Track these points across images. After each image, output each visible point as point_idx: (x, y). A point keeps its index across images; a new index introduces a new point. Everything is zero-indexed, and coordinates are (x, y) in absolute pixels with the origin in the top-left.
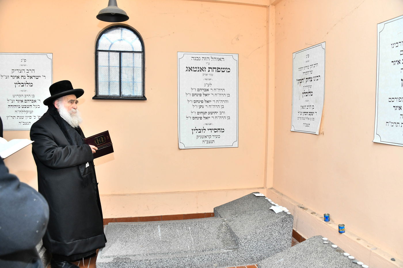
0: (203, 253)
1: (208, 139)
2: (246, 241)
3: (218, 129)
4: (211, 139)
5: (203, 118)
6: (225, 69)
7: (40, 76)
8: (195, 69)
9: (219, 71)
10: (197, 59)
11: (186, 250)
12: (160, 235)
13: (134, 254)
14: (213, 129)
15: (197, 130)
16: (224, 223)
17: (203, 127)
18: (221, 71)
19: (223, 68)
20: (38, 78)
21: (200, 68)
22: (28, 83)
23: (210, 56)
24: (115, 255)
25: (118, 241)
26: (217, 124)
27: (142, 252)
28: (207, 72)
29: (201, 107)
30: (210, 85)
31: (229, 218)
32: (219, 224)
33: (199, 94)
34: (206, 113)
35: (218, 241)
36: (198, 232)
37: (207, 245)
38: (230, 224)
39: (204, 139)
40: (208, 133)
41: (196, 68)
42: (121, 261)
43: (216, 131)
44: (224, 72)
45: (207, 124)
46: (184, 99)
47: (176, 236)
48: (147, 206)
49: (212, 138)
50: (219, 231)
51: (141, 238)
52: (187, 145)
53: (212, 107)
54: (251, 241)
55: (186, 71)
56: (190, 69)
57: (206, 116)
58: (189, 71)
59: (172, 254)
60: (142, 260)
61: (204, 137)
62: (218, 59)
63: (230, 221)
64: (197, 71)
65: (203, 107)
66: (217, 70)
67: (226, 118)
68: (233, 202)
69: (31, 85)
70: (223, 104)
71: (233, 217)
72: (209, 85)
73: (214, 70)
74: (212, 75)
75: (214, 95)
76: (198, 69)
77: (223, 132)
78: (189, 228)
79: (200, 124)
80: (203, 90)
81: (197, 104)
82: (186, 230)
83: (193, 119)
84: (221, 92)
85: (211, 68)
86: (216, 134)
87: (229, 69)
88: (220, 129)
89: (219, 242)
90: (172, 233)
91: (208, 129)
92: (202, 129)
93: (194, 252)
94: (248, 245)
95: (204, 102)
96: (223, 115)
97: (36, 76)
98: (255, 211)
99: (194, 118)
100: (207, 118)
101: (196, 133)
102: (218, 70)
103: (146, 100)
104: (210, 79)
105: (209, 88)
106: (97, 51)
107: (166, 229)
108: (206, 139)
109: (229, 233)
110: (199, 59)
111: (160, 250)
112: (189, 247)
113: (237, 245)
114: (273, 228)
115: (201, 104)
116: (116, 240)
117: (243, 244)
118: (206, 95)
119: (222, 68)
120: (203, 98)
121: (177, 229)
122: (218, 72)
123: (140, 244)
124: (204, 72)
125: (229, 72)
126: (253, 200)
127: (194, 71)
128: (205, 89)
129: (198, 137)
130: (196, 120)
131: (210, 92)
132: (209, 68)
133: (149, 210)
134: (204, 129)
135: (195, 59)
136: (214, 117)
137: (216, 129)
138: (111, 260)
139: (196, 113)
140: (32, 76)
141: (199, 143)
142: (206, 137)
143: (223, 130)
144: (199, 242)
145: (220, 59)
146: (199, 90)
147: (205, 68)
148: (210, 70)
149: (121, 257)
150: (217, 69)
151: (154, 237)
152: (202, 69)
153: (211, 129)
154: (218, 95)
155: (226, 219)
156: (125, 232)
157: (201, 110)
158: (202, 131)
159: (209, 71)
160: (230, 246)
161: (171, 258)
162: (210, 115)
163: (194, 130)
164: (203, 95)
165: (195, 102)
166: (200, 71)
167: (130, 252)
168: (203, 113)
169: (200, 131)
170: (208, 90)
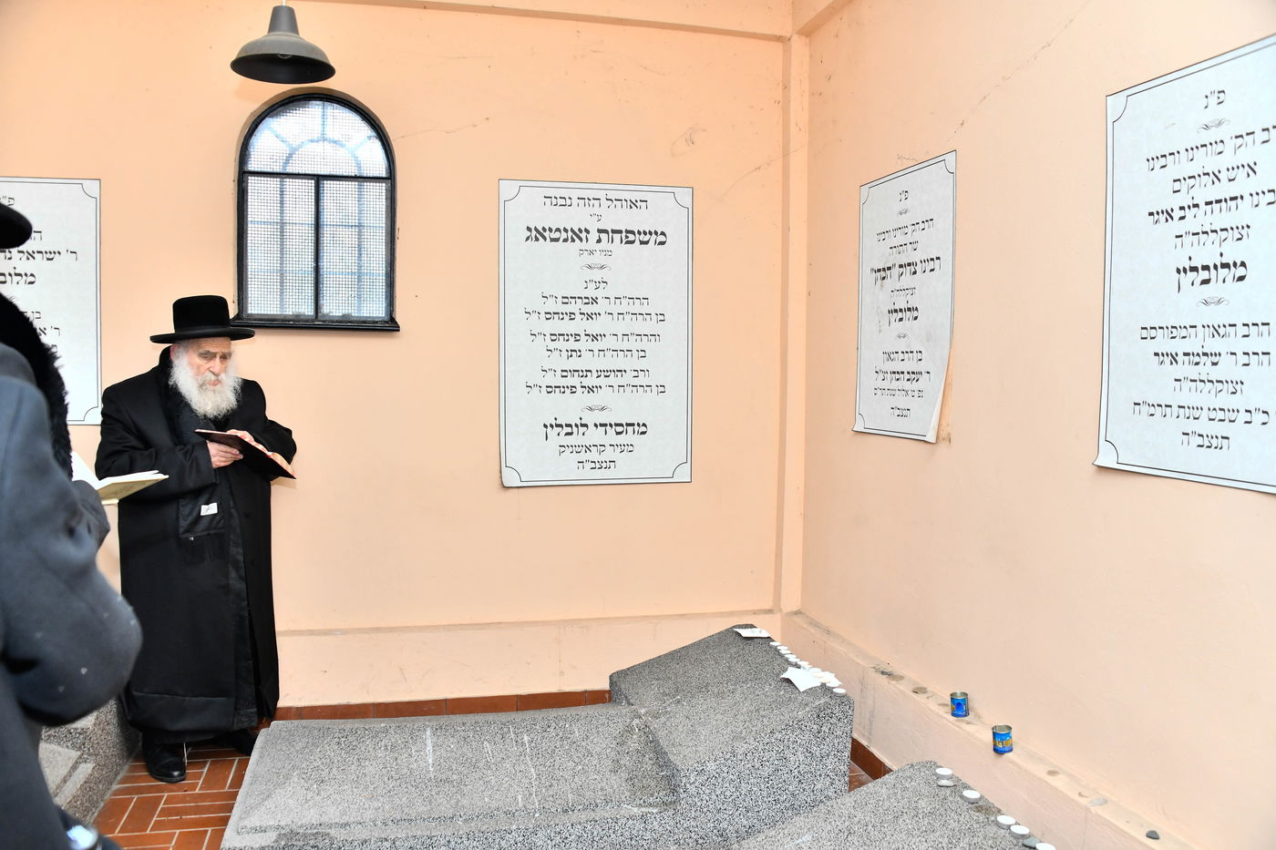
0: (565, 818)
1: (594, 455)
2: (701, 779)
3: (628, 425)
4: (603, 457)
5: (579, 390)
6: (650, 233)
7: (59, 253)
8: (556, 235)
9: (632, 242)
11: (510, 809)
12: (430, 761)
13: (342, 821)
14: (611, 425)
15: (561, 426)
16: (636, 721)
17: (581, 419)
18: (637, 242)
19: (645, 233)
20: (52, 259)
21: (572, 230)
22: (20, 275)
23: (601, 195)
24: (282, 824)
25: (296, 780)
26: (621, 410)
27: (369, 815)
28: (592, 244)
29: (574, 353)
30: (603, 285)
31: (655, 705)
32: (620, 725)
33: (566, 314)
34: (589, 374)
35: (614, 780)
36: (553, 751)
37: (578, 792)
38: (655, 725)
39: (583, 456)
40: (595, 436)
41: (558, 230)
42: (301, 843)
43: (619, 429)
44: (647, 243)
45: (591, 409)
46: (517, 328)
47: (481, 765)
48: (401, 670)
49: (609, 454)
50: (619, 749)
51: (370, 768)
52: (529, 475)
53: (609, 354)
54: (720, 780)
55: (527, 239)
56: (539, 234)
57: (589, 381)
58: (537, 239)
59: (466, 821)
60: (370, 840)
61: (583, 451)
62: (629, 202)
63: (657, 716)
64: (561, 240)
65: (579, 354)
66: (624, 238)
67: (654, 388)
68: (672, 655)
69: (31, 279)
70: (644, 344)
71: (668, 702)
72: (598, 284)
73: (617, 237)
74: (608, 253)
75: (615, 316)
76: (564, 235)
77: (644, 433)
78: (526, 738)
79: (570, 408)
80: (579, 301)
81: (561, 344)
82: (514, 743)
83: (548, 392)
84: (637, 308)
85: (606, 232)
86: (621, 439)
87: (663, 233)
88: (633, 425)
89: (616, 783)
90: (470, 755)
91: (596, 425)
92: (576, 426)
93: (537, 815)
94: (707, 791)
95: (583, 338)
96: (642, 380)
97: (46, 253)
98: (735, 684)
99: (549, 390)
100: (591, 389)
101: (557, 438)
102: (628, 236)
103: (399, 331)
104: (602, 267)
105: (600, 294)
106: (243, 175)
107: (452, 740)
108: (589, 456)
109: (651, 755)
110: (569, 202)
111: (429, 807)
112: (520, 797)
113: (674, 791)
114: (787, 737)
115: (572, 345)
116: (288, 777)
117: (692, 789)
118: (590, 316)
119: (639, 233)
120: (578, 326)
121: (485, 743)
122: (627, 243)
123: (366, 787)
124: (584, 245)
125: (662, 243)
126: (733, 650)
127: (553, 240)
128: (588, 298)
129: (563, 449)
130: (557, 395)
131: (601, 307)
132: (600, 231)
133: (405, 679)
134: (582, 425)
135: (554, 201)
136: (616, 388)
137: (621, 425)
138: (269, 839)
139: (559, 373)
140: (34, 252)
141: (568, 468)
142: (588, 448)
143: (643, 429)
144: (554, 783)
145: (633, 204)
146: (566, 300)
147: (587, 231)
148: (604, 236)
149: (301, 831)
150: (624, 234)
151: (411, 766)
152: (577, 235)
153: (605, 425)
154: (628, 317)
155: (643, 711)
156: (318, 750)
157: (574, 363)
158: (575, 429)
159: (599, 241)
160: (652, 795)
161: (461, 832)
162: (602, 381)
163: (552, 426)
164: (578, 317)
165: (554, 338)
166: (570, 240)
167: (333, 814)
168: (581, 374)
169: (569, 430)
170: (595, 300)
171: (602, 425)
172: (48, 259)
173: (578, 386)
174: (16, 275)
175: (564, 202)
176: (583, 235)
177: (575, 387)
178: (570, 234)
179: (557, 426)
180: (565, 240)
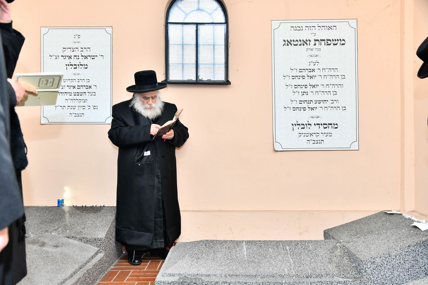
0: (307, 280)
1: (314, 137)
2: (373, 266)
3: (329, 124)
4: (318, 138)
5: (307, 109)
6: (338, 40)
7: (97, 56)
8: (296, 43)
9: (330, 44)
10: (299, 28)
11: (282, 274)
12: (245, 254)
13: (207, 274)
14: (321, 124)
15: (299, 125)
16: (338, 244)
17: (308, 122)
18: (332, 44)
19: (335, 40)
20: (94, 59)
21: (303, 40)
22: (82, 65)
23: (316, 25)
24: (181, 273)
25: (187, 257)
26: (326, 116)
27: (219, 272)
28: (312, 46)
29: (305, 93)
30: (317, 64)
31: (347, 239)
32: (331, 245)
33: (301, 76)
34: (311, 102)
35: (330, 266)
36: (300, 254)
37: (313, 269)
38: (348, 245)
39: (309, 138)
40: (314, 129)
41: (297, 41)
42: (189, 281)
43: (325, 126)
44: (336, 44)
45: (312, 117)
46: (280, 83)
47: (268, 257)
49: (321, 137)
50: (331, 254)
51: (219, 255)
52: (286, 146)
53: (320, 93)
54: (383, 268)
55: (284, 45)
56: (288, 43)
57: (312, 105)
58: (288, 45)
59: (261, 278)
60: (219, 282)
61: (309, 136)
62: (328, 27)
63: (348, 242)
64: (298, 45)
65: (307, 93)
66: (326, 43)
67: (341, 108)
68: (353, 222)
69: (86, 66)
70: (336, 89)
71: (353, 238)
72: (315, 63)
73: (323, 42)
74: (319, 50)
75: (323, 77)
76: (299, 43)
77: (336, 128)
78: (288, 248)
79: (304, 117)
80: (307, 71)
81: (299, 89)
82: (283, 249)
83: (294, 110)
84: (332, 73)
85: (318, 40)
86: (326, 131)
87: (344, 40)
88: (331, 124)
89: (331, 268)
90: (263, 253)
91: (315, 124)
92: (306, 124)
93: (294, 278)
94: (377, 273)
95: (309, 87)
96: (335, 104)
97: (92, 56)
98: (387, 230)
99: (294, 109)
100: (312, 109)
101: (298, 130)
102: (328, 42)
103: (230, 84)
104: (316, 56)
105: (316, 67)
106: (167, 24)
107: (254, 247)
108: (312, 138)
109: (347, 258)
110: (301, 28)
111: (245, 271)
112: (286, 270)
113: (359, 272)
114: (417, 249)
115: (304, 89)
116: (184, 256)
117: (369, 271)
118: (311, 77)
119: (333, 40)
120: (307, 81)
121: (269, 248)
122: (327, 45)
123: (217, 262)
124: (308, 47)
125: (343, 44)
126: (384, 219)
127: (295, 45)
128: (310, 69)
129: (300, 135)
130: (297, 111)
131: (317, 73)
132: (315, 40)
133: (232, 233)
134: (309, 124)
135: (295, 29)
136: (324, 108)
137: (326, 124)
138: (175, 279)
139: (298, 102)
140: (87, 56)
141: (303, 143)
142: (311, 134)
143: (336, 126)
144: (302, 265)
145: (330, 28)
146: (301, 70)
147: (310, 41)
148: (317, 42)
149: (189, 277)
150: (326, 41)
151: (237, 255)
152: (305, 42)
153: (319, 124)
154: (328, 77)
155: (341, 241)
156: (197, 247)
157: (305, 98)
158: (305, 126)
159: (315, 45)
160: (349, 273)
161: (259, 282)
162: (317, 105)
163: (295, 125)
164: (306, 77)
165: (296, 87)
166: (302, 45)
167: (203, 271)
168: (308, 102)
169: (303, 126)
170: (314, 70)
171: (317, 124)
172: (93, 59)
173: (307, 107)
174: (81, 65)
175: (300, 29)
176: (308, 42)
177: (305, 108)
178: (302, 42)
179: (298, 125)
180: (300, 45)
